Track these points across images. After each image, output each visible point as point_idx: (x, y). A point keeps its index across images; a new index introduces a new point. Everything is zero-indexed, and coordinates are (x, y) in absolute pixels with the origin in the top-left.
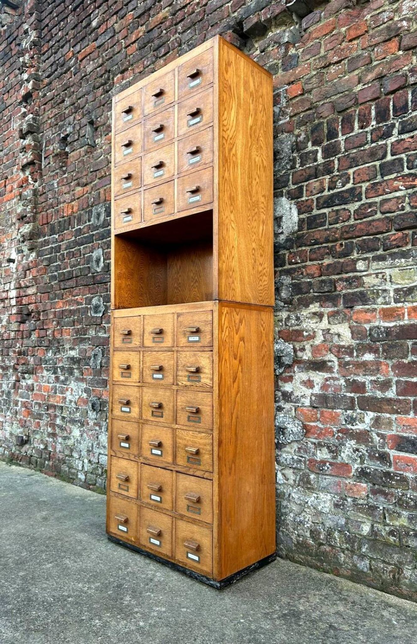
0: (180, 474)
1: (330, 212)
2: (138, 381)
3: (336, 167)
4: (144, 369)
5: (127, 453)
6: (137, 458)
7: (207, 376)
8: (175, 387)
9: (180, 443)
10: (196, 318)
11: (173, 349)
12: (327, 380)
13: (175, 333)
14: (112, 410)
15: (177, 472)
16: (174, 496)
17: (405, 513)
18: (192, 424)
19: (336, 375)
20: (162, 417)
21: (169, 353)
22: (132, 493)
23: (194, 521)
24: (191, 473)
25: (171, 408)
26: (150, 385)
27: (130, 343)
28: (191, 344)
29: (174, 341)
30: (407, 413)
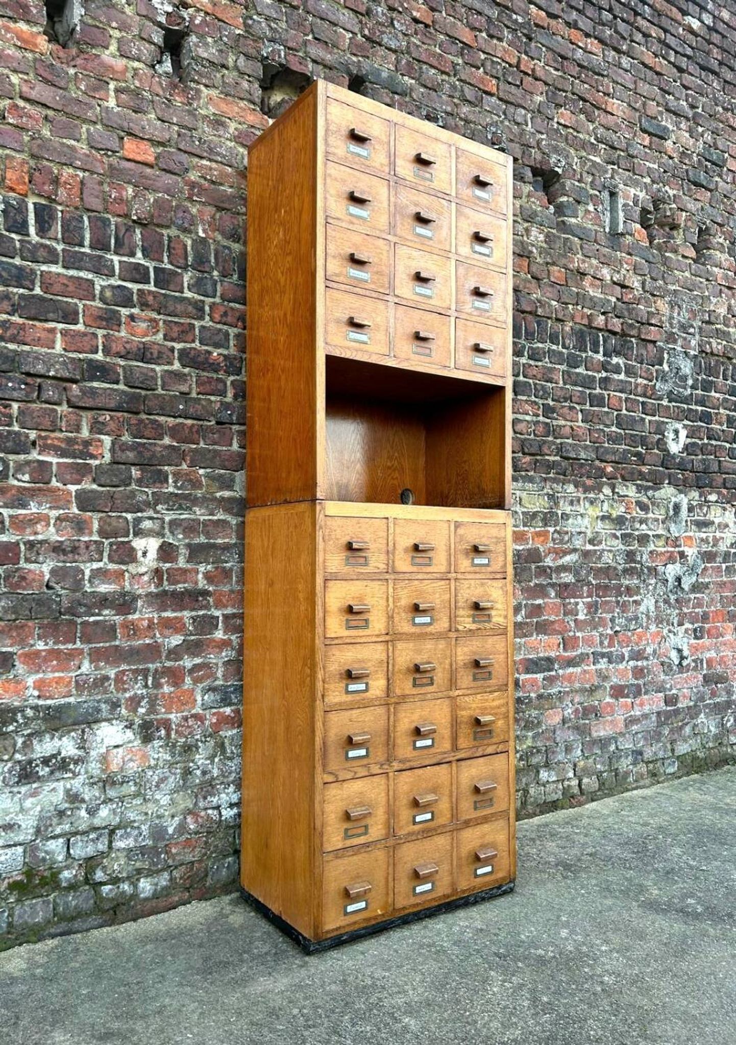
0: (463, 763)
2: (384, 632)
4: (396, 611)
5: (365, 766)
6: (385, 767)
7: (500, 612)
8: (453, 635)
9: (462, 716)
10: (483, 532)
11: (450, 576)
13: (452, 551)
14: (323, 696)
15: (458, 760)
16: (454, 800)
17: (530, 734)
18: (480, 683)
20: (432, 684)
21: (443, 582)
22: (376, 831)
23: (485, 820)
24: (480, 754)
25: (447, 667)
26: (410, 637)
27: (366, 564)
28: (477, 569)
29: (450, 564)
30: (531, 635)
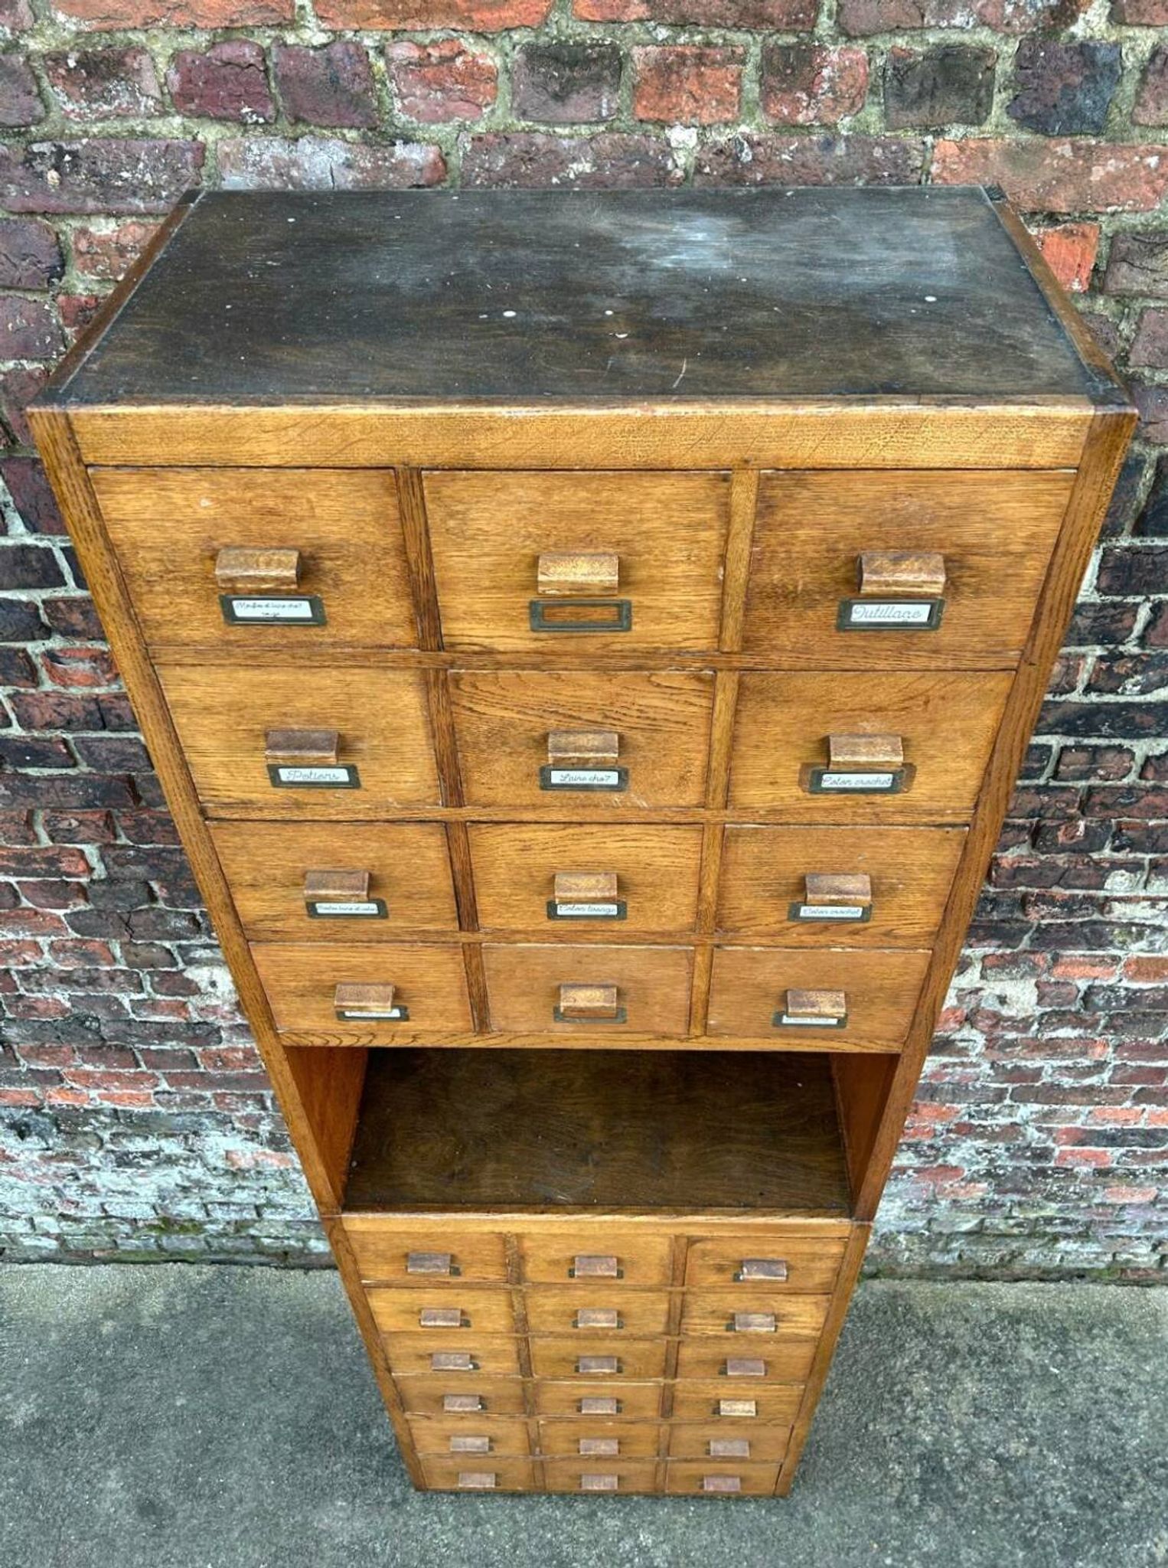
1: (1064, 749)
3: (1138, 628)
12: (945, 1066)
19: (974, 1060)
